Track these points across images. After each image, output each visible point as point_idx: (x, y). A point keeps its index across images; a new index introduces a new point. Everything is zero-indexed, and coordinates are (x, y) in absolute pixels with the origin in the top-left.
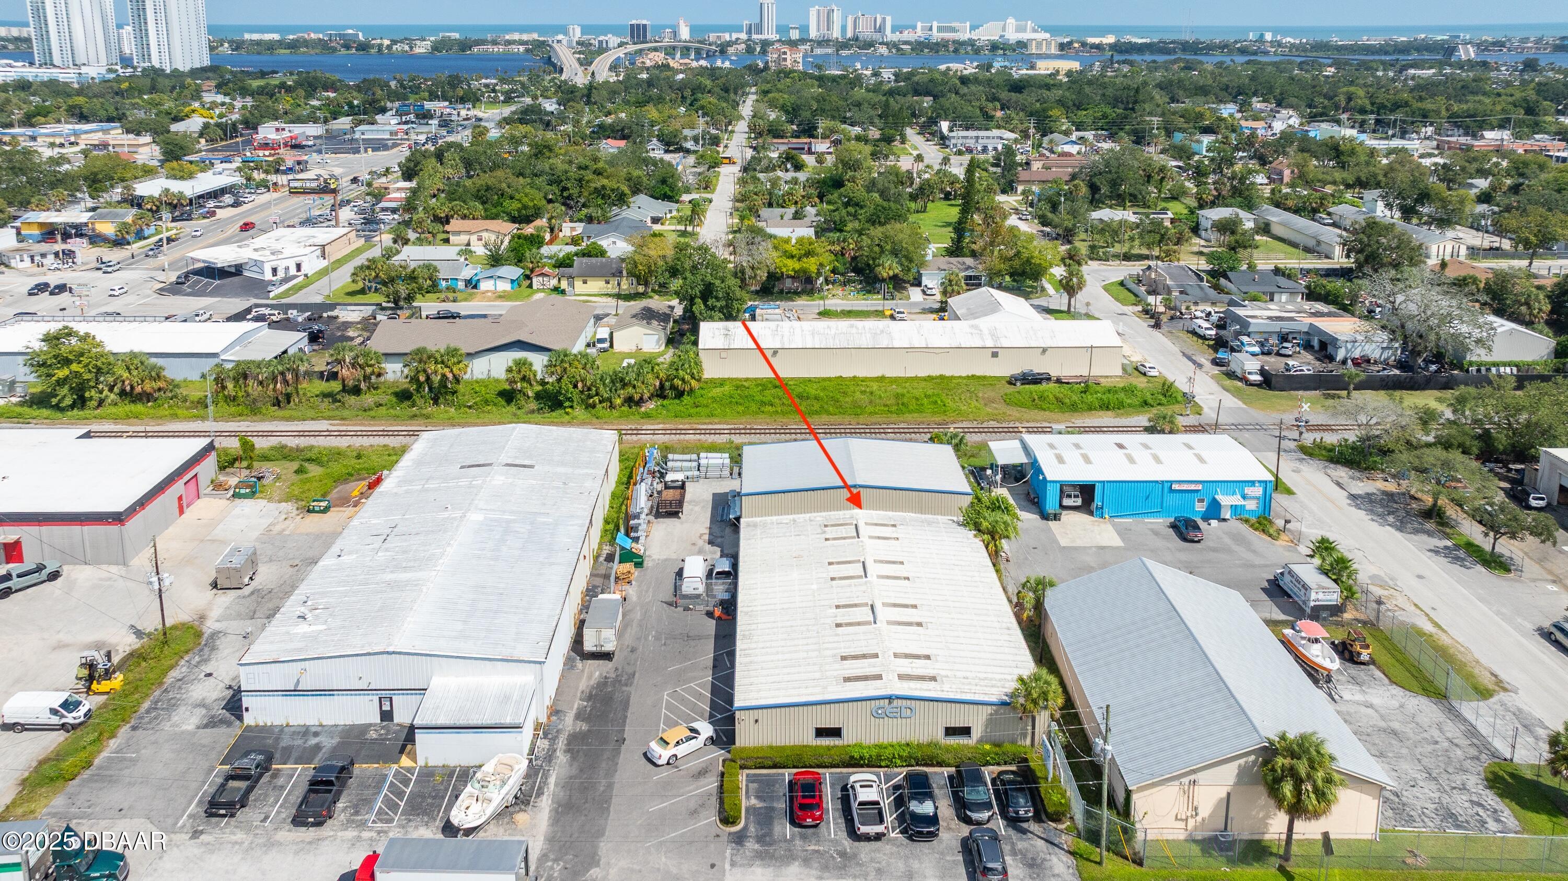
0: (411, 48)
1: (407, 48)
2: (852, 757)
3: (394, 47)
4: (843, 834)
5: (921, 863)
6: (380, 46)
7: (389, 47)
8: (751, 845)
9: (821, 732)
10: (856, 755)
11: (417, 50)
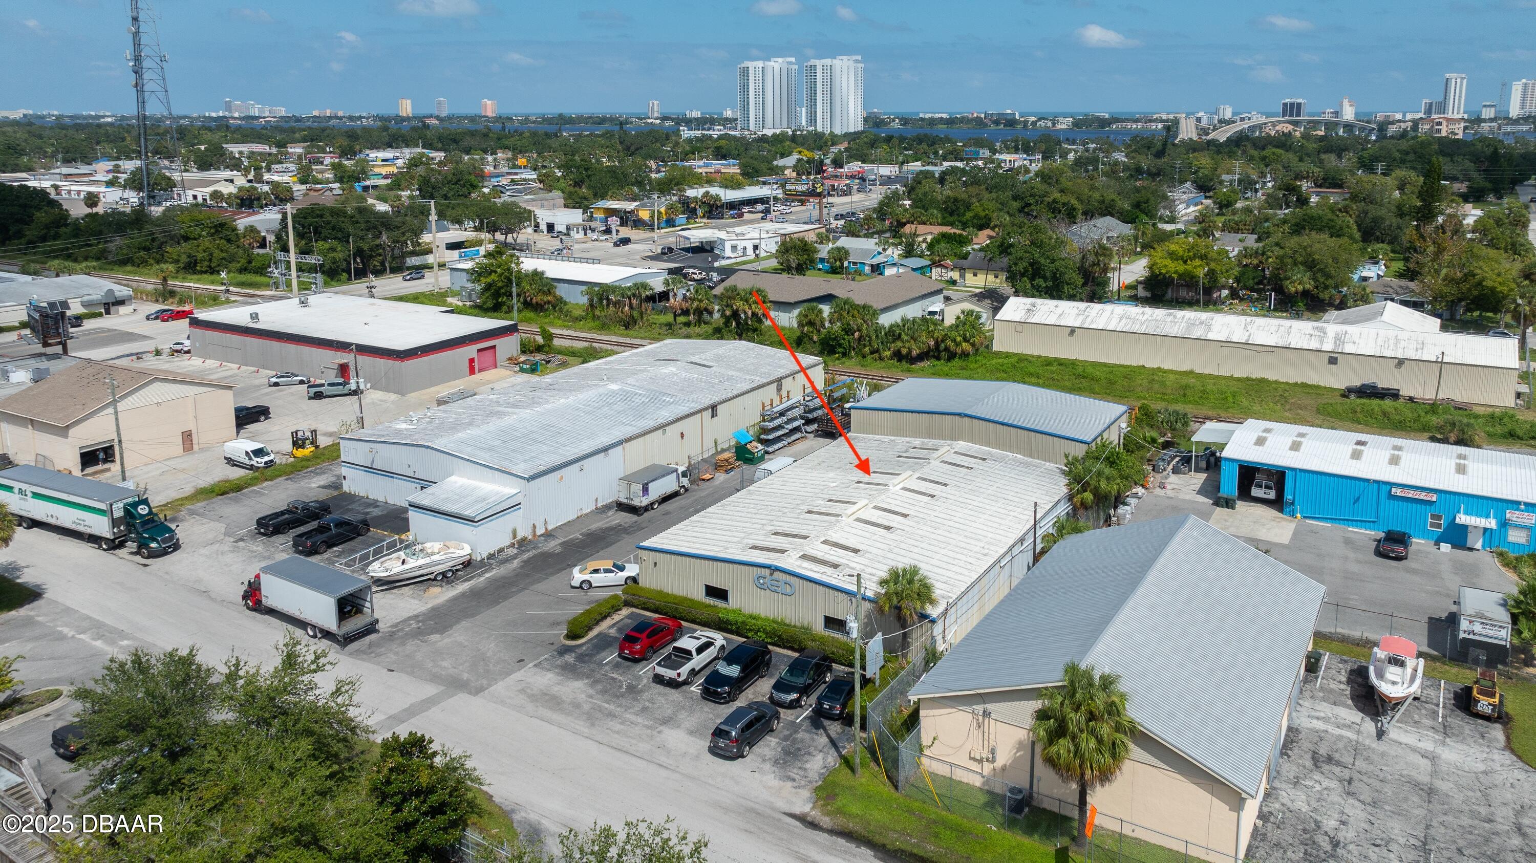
0: (1054, 124)
1: (1050, 124)
3: (1039, 123)
5: (688, 715)
6: (1026, 122)
7: (1034, 123)
8: (568, 658)
9: (713, 592)
10: (722, 619)
11: (1059, 126)
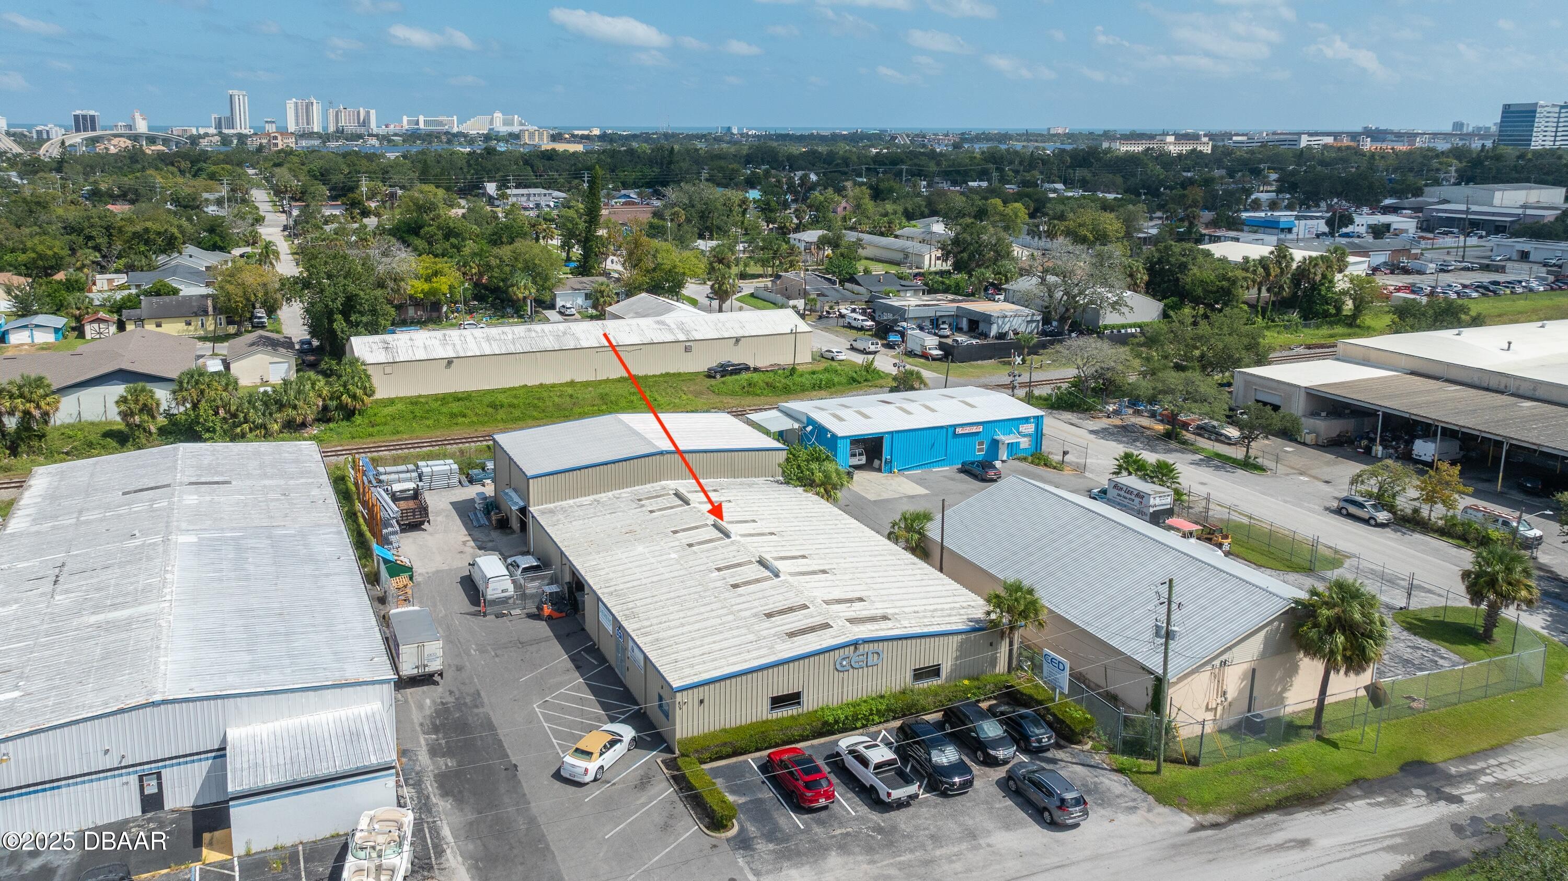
2: (826, 723)
4: (864, 810)
5: (974, 818)
8: (763, 847)
9: (778, 702)
10: (831, 720)
